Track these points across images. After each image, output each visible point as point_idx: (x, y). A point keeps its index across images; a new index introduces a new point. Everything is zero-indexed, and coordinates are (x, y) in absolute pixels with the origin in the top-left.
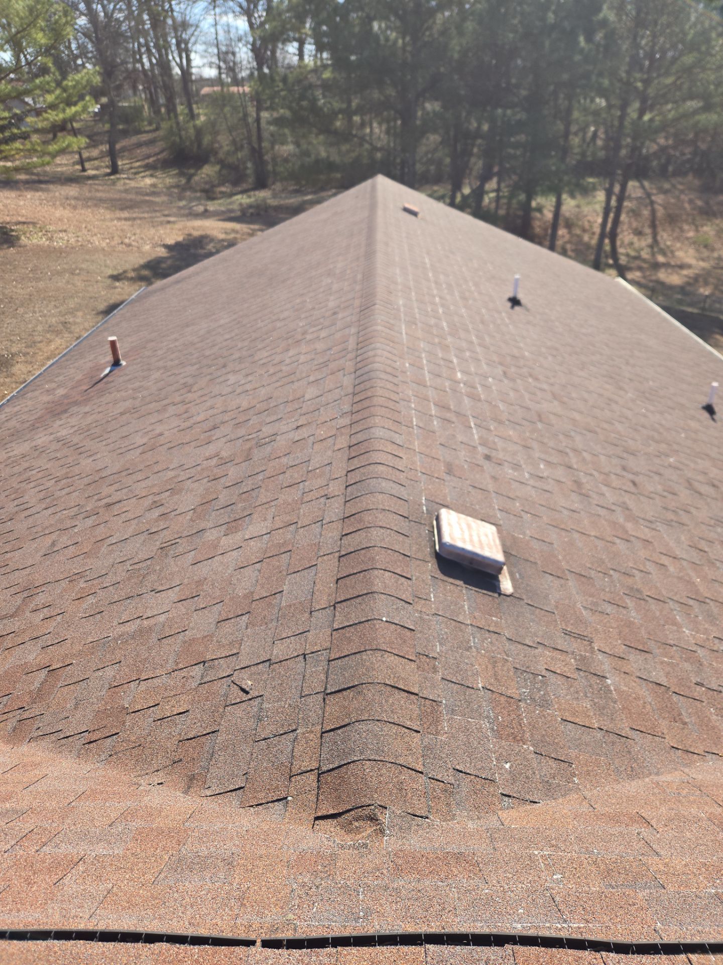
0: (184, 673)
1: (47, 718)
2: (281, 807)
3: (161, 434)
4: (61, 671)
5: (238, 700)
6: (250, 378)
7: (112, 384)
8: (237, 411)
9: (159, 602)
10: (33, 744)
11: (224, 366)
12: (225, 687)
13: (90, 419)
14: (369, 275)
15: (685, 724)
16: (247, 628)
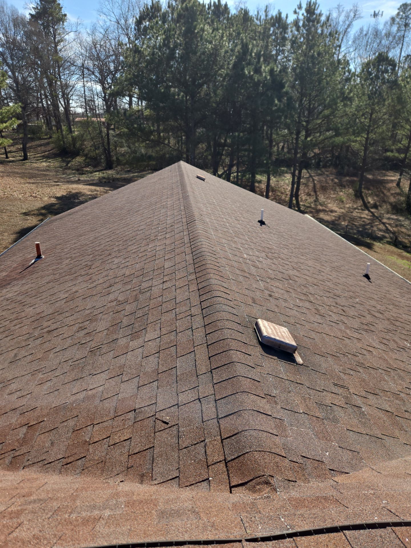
0: (122, 418)
1: (33, 453)
2: (206, 484)
3: (77, 292)
4: (37, 426)
5: (163, 428)
6: (127, 260)
7: (38, 268)
8: (123, 276)
9: (96, 380)
10: (26, 470)
11: (110, 255)
12: (152, 422)
13: (26, 287)
14: (187, 207)
15: (406, 431)
16: (158, 389)
